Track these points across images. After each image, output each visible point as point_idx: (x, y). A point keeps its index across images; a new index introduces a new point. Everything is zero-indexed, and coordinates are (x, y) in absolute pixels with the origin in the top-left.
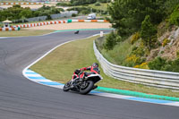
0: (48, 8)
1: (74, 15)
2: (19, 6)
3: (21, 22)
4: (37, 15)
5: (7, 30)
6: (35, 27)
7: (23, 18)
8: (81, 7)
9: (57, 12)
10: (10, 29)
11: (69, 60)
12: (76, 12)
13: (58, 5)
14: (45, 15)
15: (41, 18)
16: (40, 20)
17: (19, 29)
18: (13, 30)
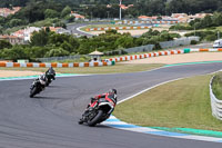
0: (157, 33)
1: (193, 43)
2: (114, 32)
3: (117, 53)
4: (140, 44)
5: (96, 65)
6: (137, 60)
7: (120, 49)
8: (205, 30)
9: (169, 38)
10: (101, 63)
12: (196, 38)
13: (172, 28)
14: (152, 42)
15: (146, 47)
16: (144, 51)
17: (113, 63)
18: (105, 65)
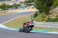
0: (16, 4)
1: (26, 7)
2: (5, 4)
3: (6, 10)
4: (12, 7)
6: (11, 11)
7: (6, 8)
8: (28, 3)
9: (19, 6)
10: (1, 12)
11: (19, 21)
12: (26, 5)
13: (20, 3)
14: (15, 7)
15: (13, 8)
16: (13, 9)
17: (5, 12)
18: (3, 13)
